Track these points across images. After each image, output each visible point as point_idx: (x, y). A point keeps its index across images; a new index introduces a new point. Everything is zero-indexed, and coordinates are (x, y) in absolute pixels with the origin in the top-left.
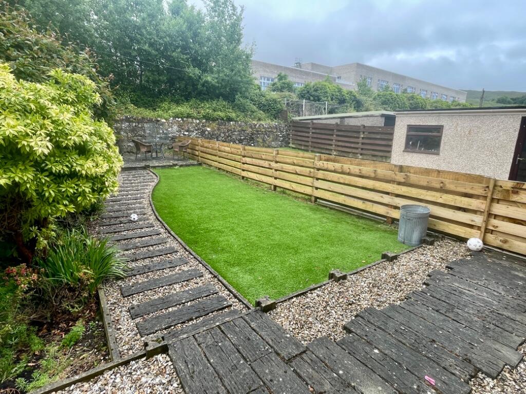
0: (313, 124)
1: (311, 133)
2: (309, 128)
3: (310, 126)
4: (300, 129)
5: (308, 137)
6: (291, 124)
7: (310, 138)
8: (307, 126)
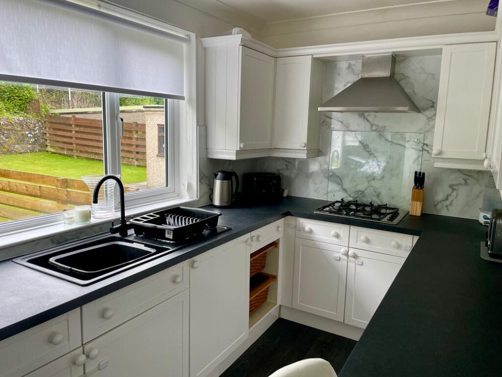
0: (76, 119)
1: (74, 132)
2: (71, 125)
3: (71, 122)
4: (59, 126)
5: (71, 138)
6: (46, 120)
7: (74, 139)
8: (68, 122)
